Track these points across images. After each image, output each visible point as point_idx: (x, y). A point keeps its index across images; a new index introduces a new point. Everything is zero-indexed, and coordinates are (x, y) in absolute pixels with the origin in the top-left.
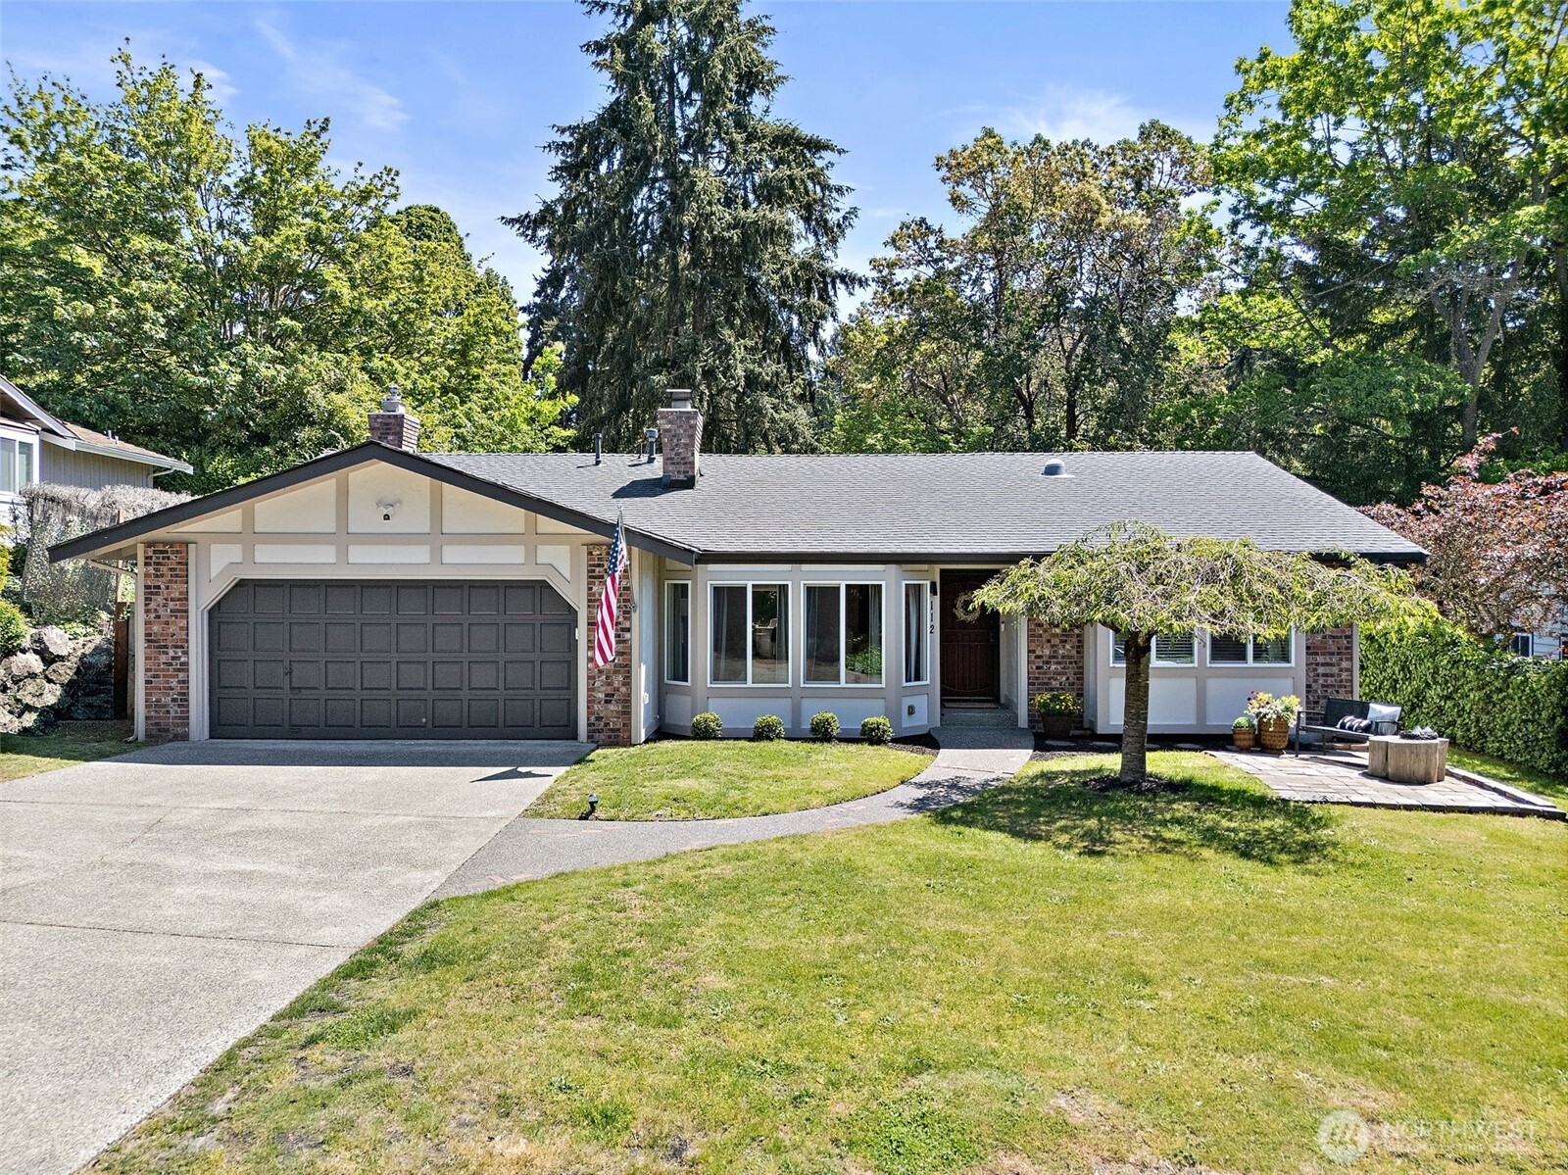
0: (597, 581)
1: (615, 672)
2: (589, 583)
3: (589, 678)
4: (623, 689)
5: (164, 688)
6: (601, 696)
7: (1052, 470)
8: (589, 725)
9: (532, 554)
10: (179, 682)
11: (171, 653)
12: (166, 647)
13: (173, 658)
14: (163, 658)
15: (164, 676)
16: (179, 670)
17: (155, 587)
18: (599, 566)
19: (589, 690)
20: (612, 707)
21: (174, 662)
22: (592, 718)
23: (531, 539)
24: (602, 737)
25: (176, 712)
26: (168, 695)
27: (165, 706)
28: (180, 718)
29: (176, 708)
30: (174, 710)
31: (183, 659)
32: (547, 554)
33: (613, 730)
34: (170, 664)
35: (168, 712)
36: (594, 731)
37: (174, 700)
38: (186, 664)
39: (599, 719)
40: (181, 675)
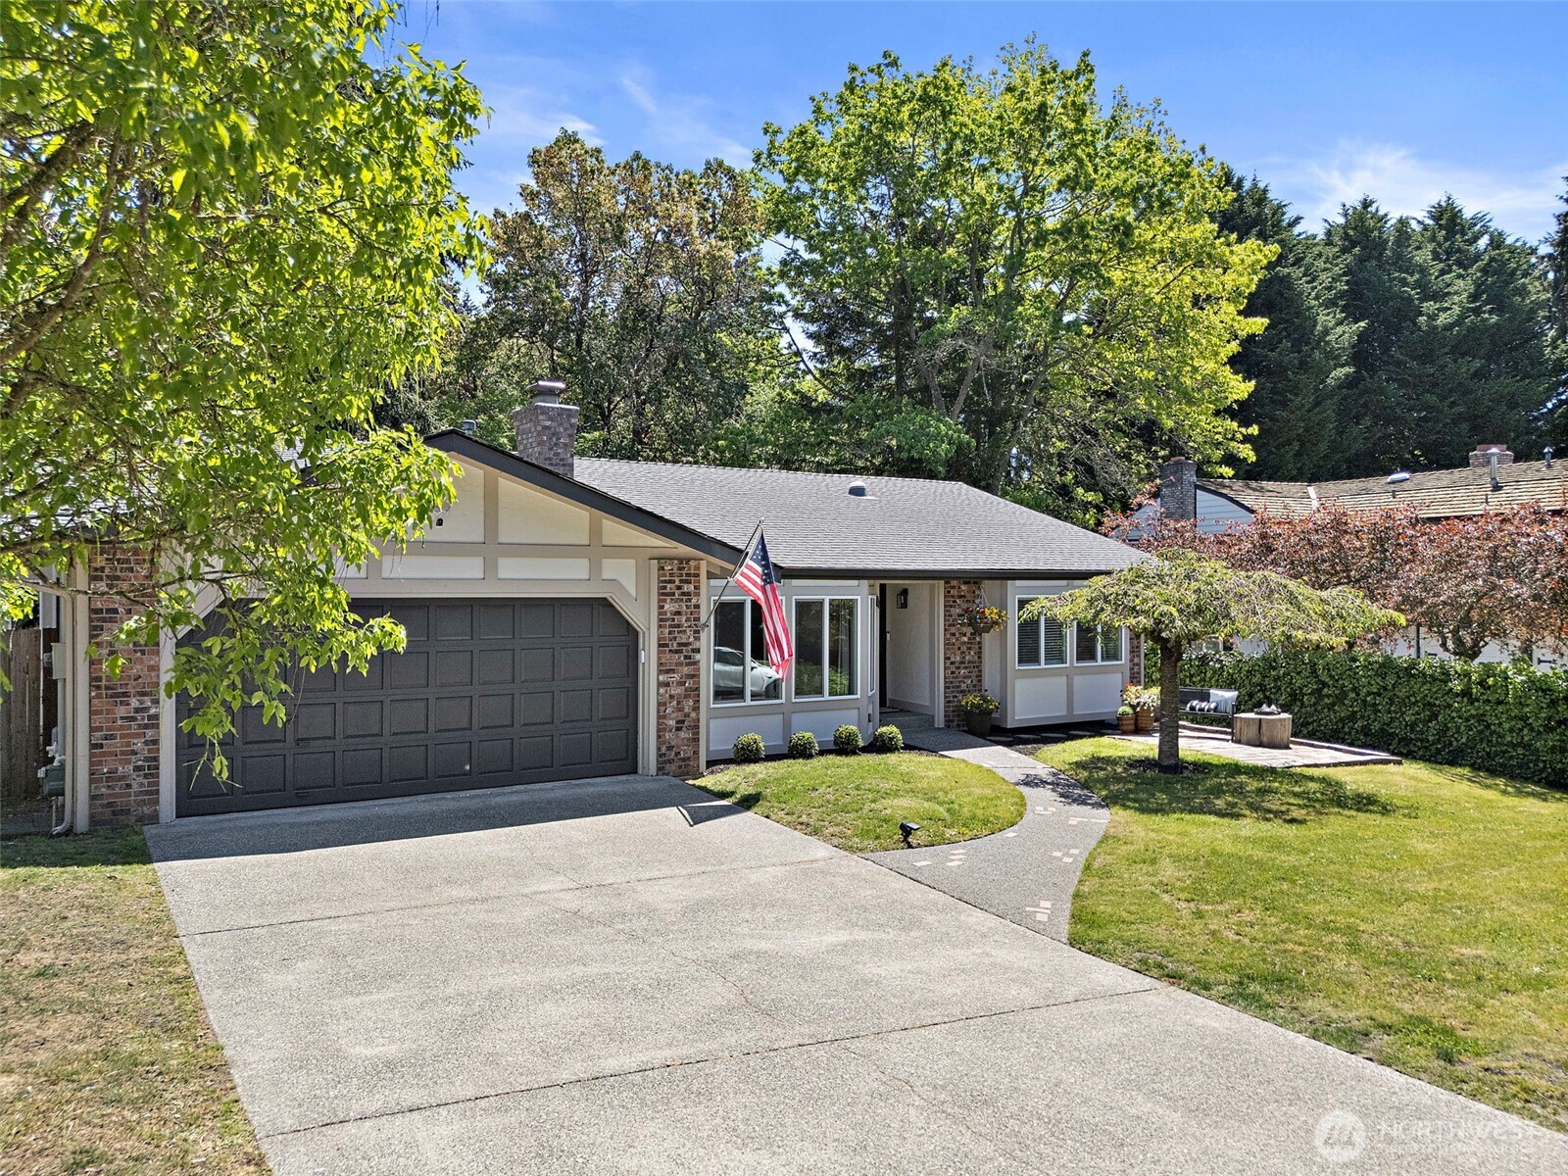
0: (668, 599)
1: (686, 697)
2: (660, 601)
3: (659, 704)
4: (693, 715)
5: (123, 753)
6: (672, 723)
7: (858, 492)
8: (660, 756)
9: (595, 568)
10: (146, 743)
11: (134, 702)
12: (125, 694)
13: (137, 710)
14: (122, 711)
15: (123, 736)
16: (146, 726)
17: (109, 611)
18: (670, 582)
19: (659, 717)
20: (682, 734)
21: (139, 716)
22: (664, 749)
23: (595, 549)
24: (672, 767)
25: (142, 785)
26: (129, 762)
27: (123, 778)
28: (147, 793)
29: (141, 780)
30: (137, 783)
31: (153, 711)
32: (612, 568)
33: (683, 760)
34: (133, 719)
35: (129, 786)
36: (665, 762)
37: (137, 769)
38: (156, 717)
39: (670, 748)
40: (150, 733)
